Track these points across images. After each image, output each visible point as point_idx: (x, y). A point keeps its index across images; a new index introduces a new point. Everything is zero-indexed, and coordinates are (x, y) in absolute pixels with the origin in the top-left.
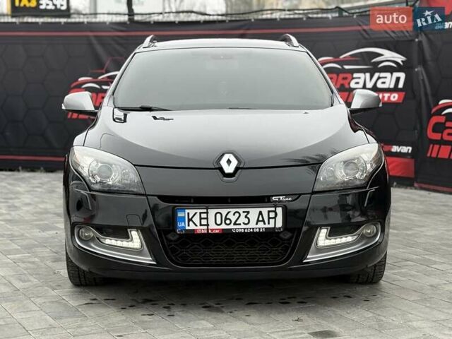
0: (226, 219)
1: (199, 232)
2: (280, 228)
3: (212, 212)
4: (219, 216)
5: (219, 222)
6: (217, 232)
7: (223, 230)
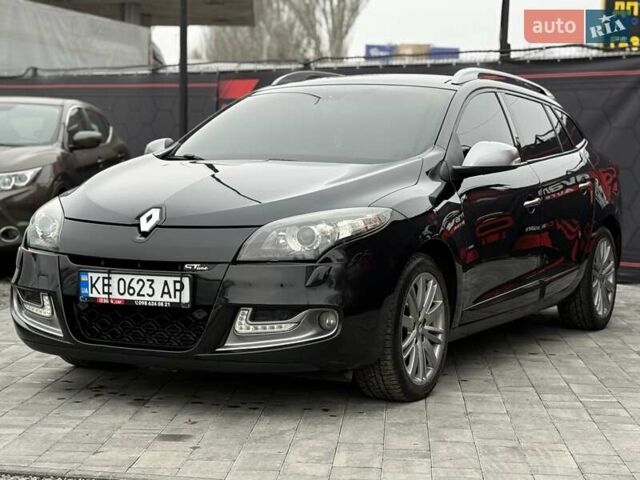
0: (130, 287)
1: (101, 301)
2: (186, 304)
3: (115, 278)
4: (122, 283)
5: (122, 291)
6: (119, 302)
7: (126, 301)
